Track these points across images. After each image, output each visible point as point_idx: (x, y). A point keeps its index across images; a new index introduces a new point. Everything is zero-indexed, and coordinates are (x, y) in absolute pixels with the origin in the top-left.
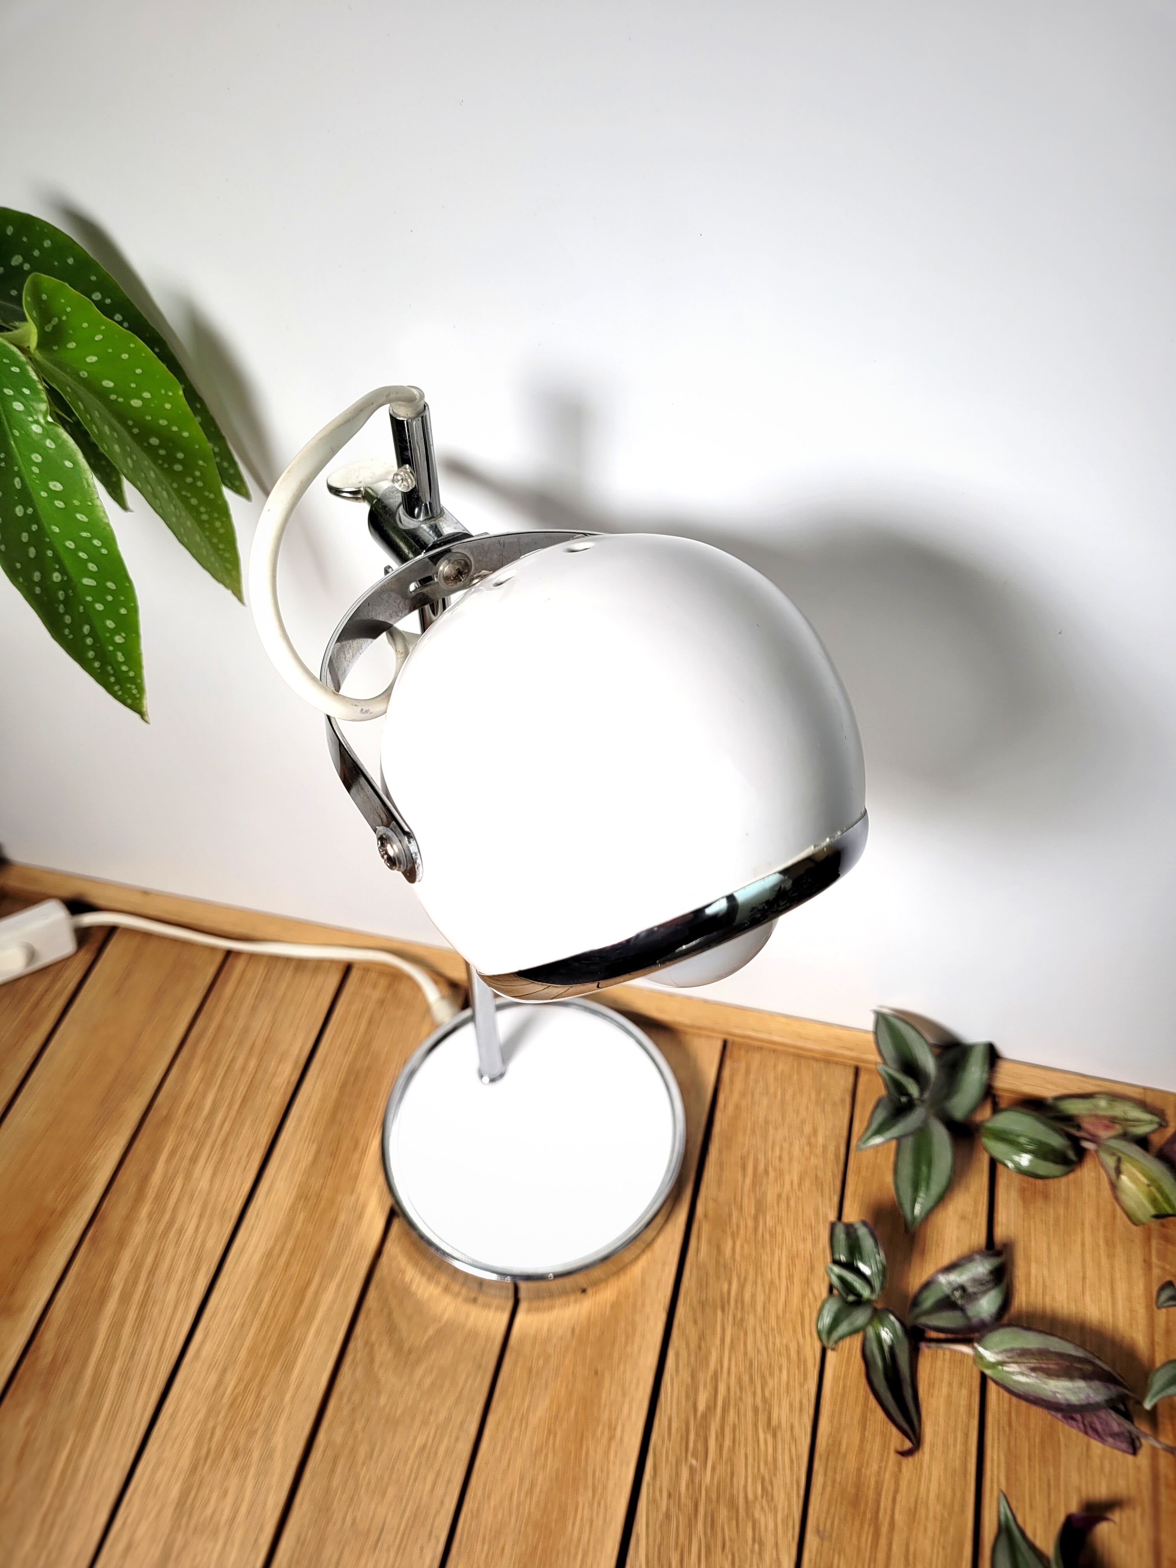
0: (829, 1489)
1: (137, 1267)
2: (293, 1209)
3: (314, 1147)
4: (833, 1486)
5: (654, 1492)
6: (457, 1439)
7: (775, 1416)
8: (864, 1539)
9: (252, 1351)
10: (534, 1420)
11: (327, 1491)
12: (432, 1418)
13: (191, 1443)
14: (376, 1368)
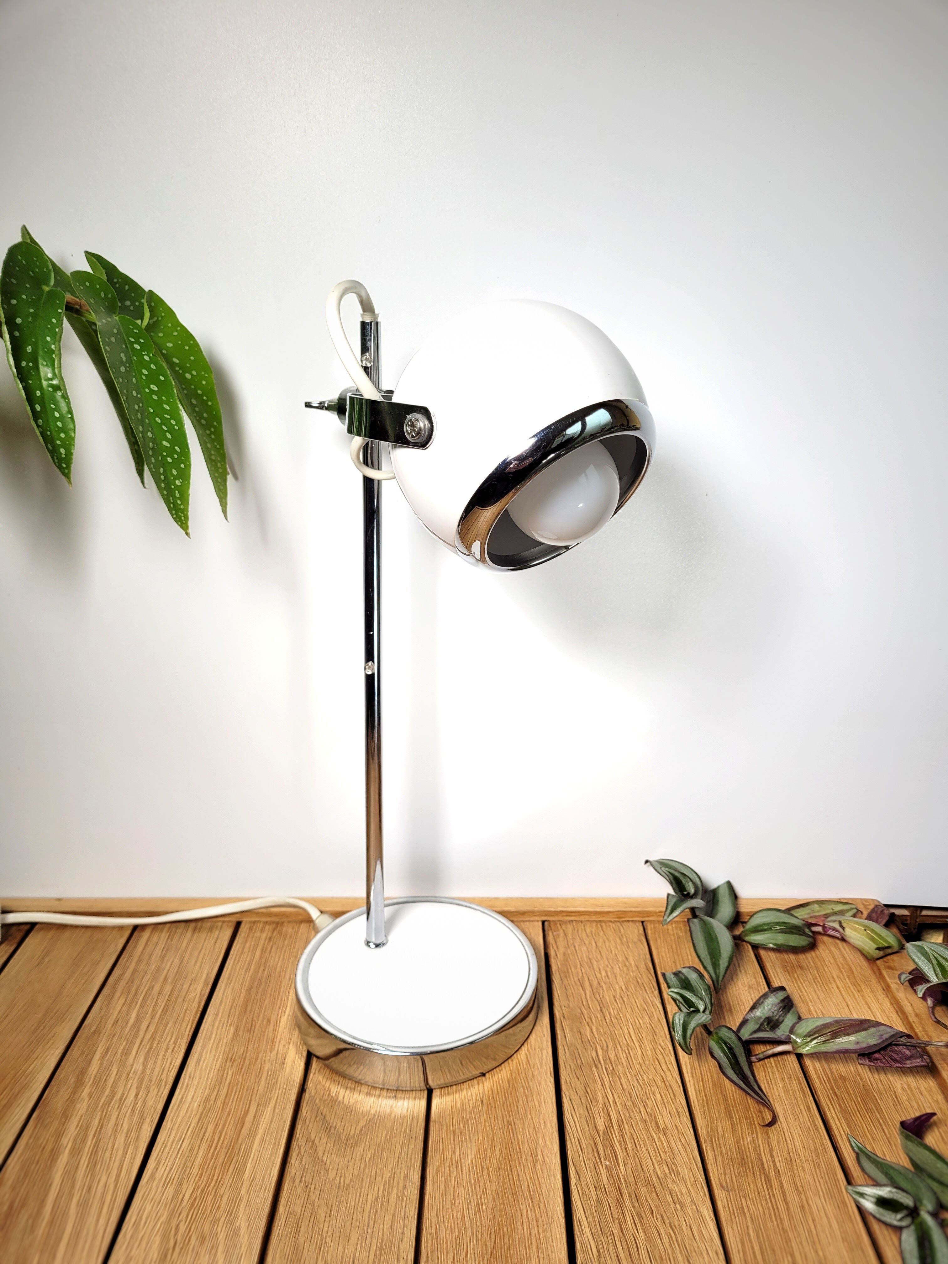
0: (719, 1159)
1: (84, 1130)
2: (222, 1068)
3: (232, 1029)
4: (723, 1157)
5: (582, 1189)
6: (404, 1188)
7: (660, 1122)
8: (759, 1184)
9: (203, 1166)
10: (466, 1163)
11: (296, 1247)
12: (379, 1179)
13: (158, 1240)
14: (320, 1157)
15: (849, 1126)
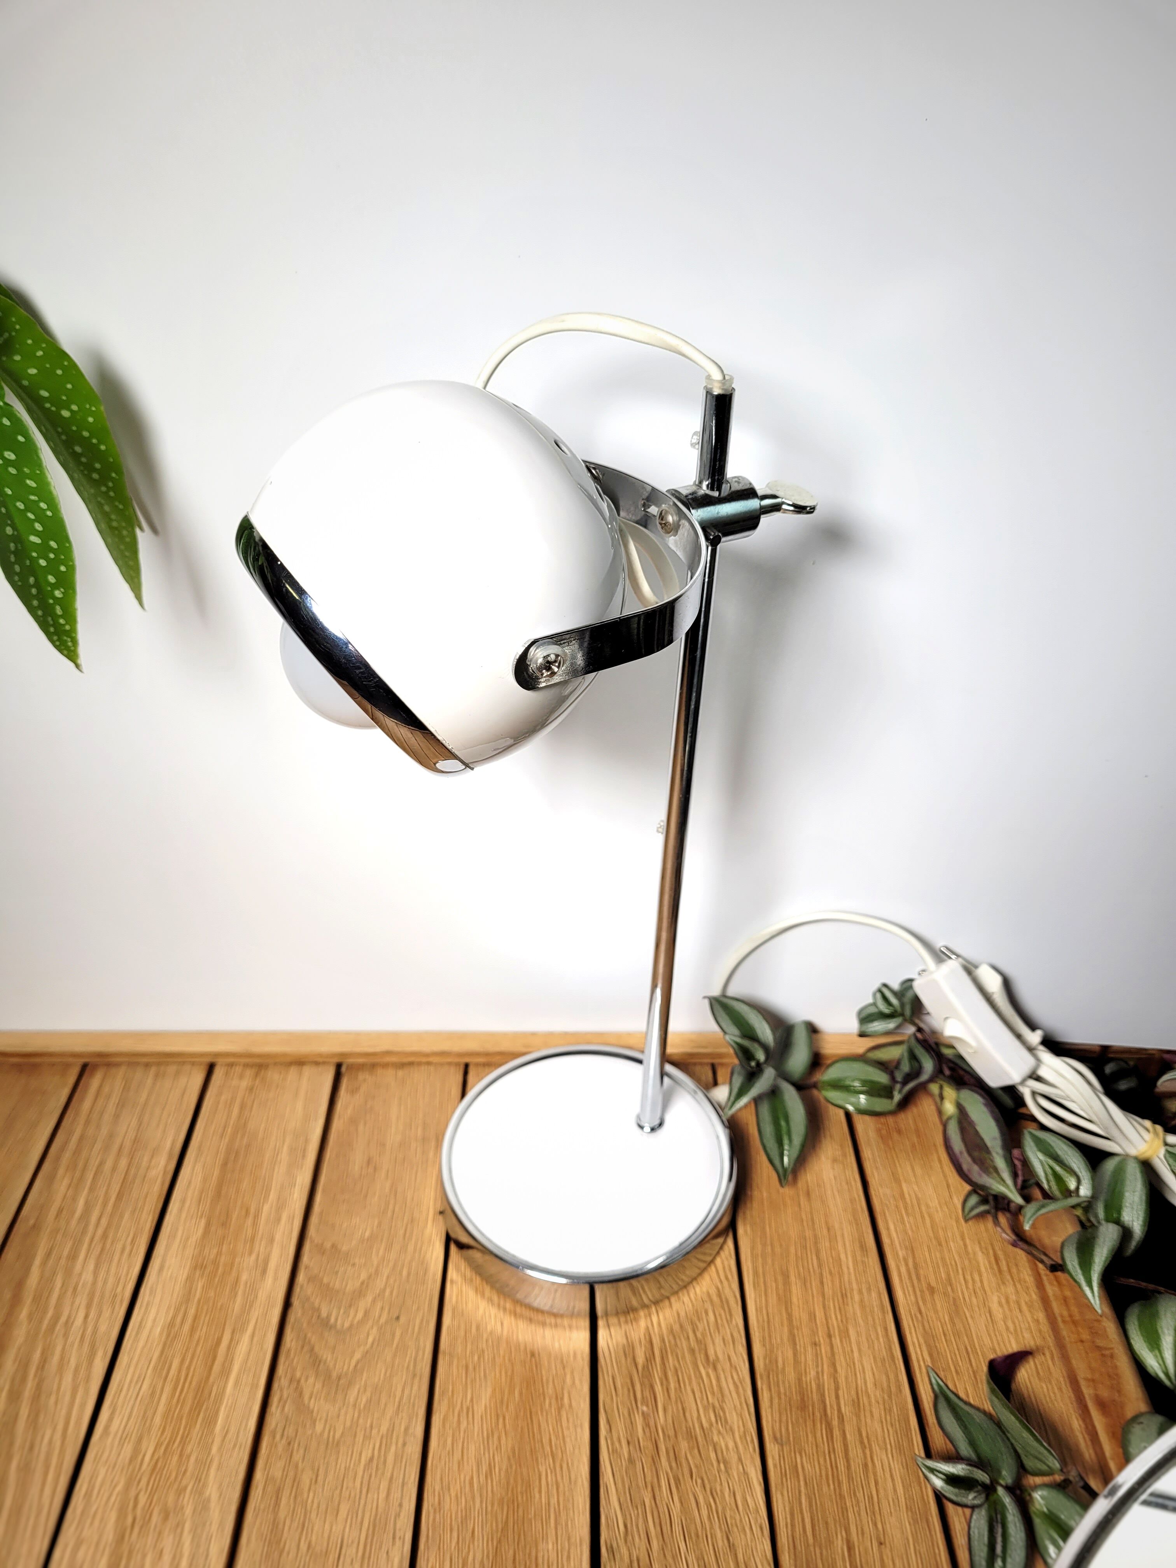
0: (776, 1401)
1: (23, 1365)
2: (190, 1279)
3: (203, 1222)
4: (780, 1398)
5: (613, 1444)
6: (404, 1444)
7: (711, 1352)
8: (819, 1435)
9: (166, 1415)
10: (479, 1409)
11: (275, 1524)
12: (374, 1431)
13: (113, 1516)
14: (306, 1402)
15: (931, 1355)
